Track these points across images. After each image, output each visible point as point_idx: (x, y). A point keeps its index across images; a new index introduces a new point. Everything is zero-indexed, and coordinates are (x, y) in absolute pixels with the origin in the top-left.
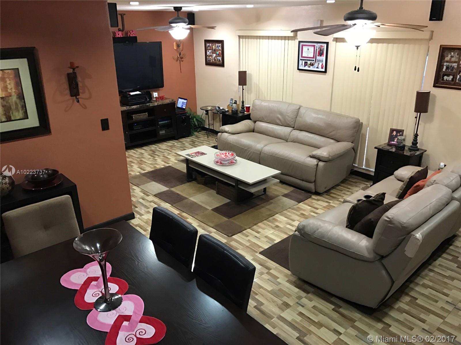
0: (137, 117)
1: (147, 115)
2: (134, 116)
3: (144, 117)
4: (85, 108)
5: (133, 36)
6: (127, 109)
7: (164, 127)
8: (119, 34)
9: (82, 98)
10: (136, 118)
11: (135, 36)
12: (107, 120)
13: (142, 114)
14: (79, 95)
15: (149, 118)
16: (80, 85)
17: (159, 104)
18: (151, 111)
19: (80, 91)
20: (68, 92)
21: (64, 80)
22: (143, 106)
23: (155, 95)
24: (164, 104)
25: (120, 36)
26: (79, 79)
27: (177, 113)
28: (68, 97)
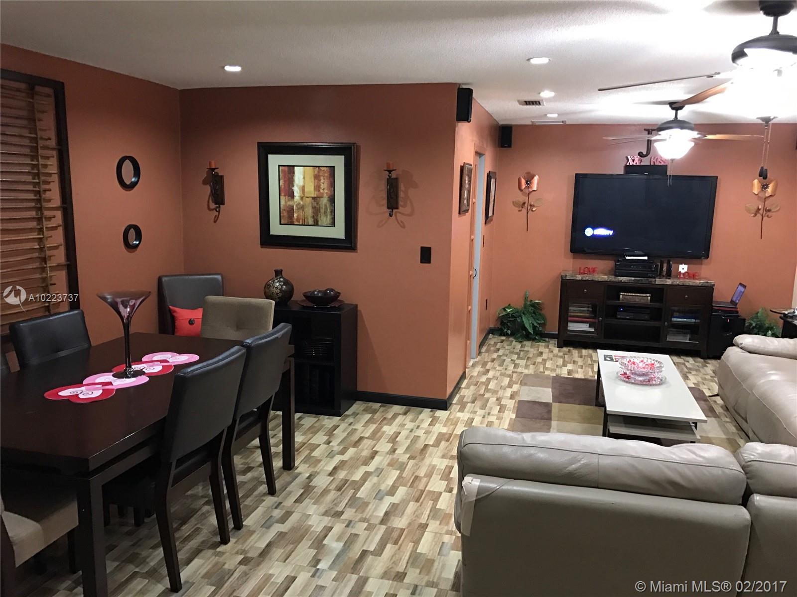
0: (628, 297)
1: (649, 298)
2: (622, 295)
3: (642, 301)
4: (404, 227)
5: (660, 164)
6: (609, 280)
7: (682, 328)
8: (633, 161)
9: (400, 213)
10: (625, 298)
11: (665, 164)
12: (429, 249)
13: (630, 294)
14: (397, 208)
15: (652, 303)
16: (401, 195)
17: (675, 283)
18: (659, 293)
19: (401, 203)
20: (385, 202)
21: (383, 187)
22: (642, 280)
23: (683, 268)
24: (687, 284)
25: (634, 164)
26: (402, 187)
27: (714, 308)
28: (385, 209)
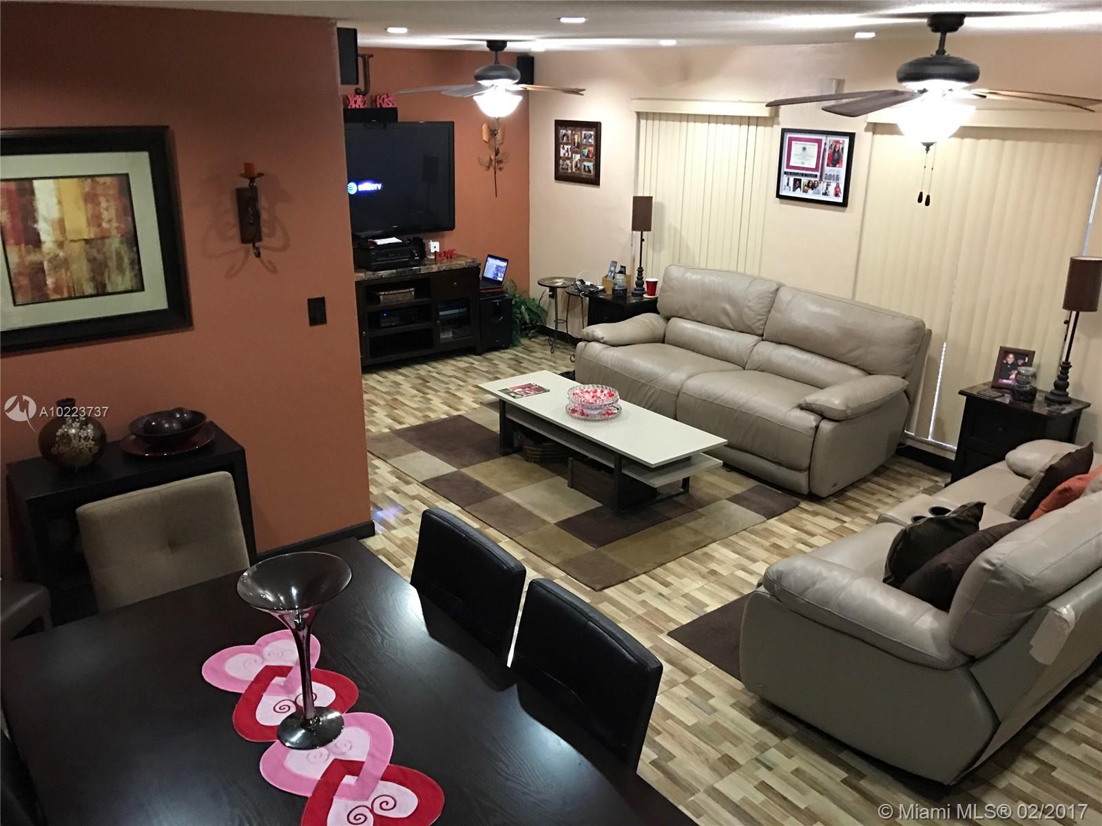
0: (389, 297)
1: (413, 293)
2: (383, 295)
3: (406, 298)
4: (274, 270)
5: (388, 106)
6: (366, 279)
7: (449, 323)
8: (356, 102)
9: (266, 248)
10: (386, 299)
11: (394, 106)
12: (322, 301)
13: (401, 291)
14: (260, 240)
15: (418, 300)
16: (264, 216)
17: (442, 269)
18: (423, 284)
19: (264, 230)
20: (235, 232)
21: (229, 204)
22: (405, 272)
23: (434, 246)
24: (454, 268)
25: (357, 107)
26: (263, 203)
27: (482, 291)
28: (236, 244)
